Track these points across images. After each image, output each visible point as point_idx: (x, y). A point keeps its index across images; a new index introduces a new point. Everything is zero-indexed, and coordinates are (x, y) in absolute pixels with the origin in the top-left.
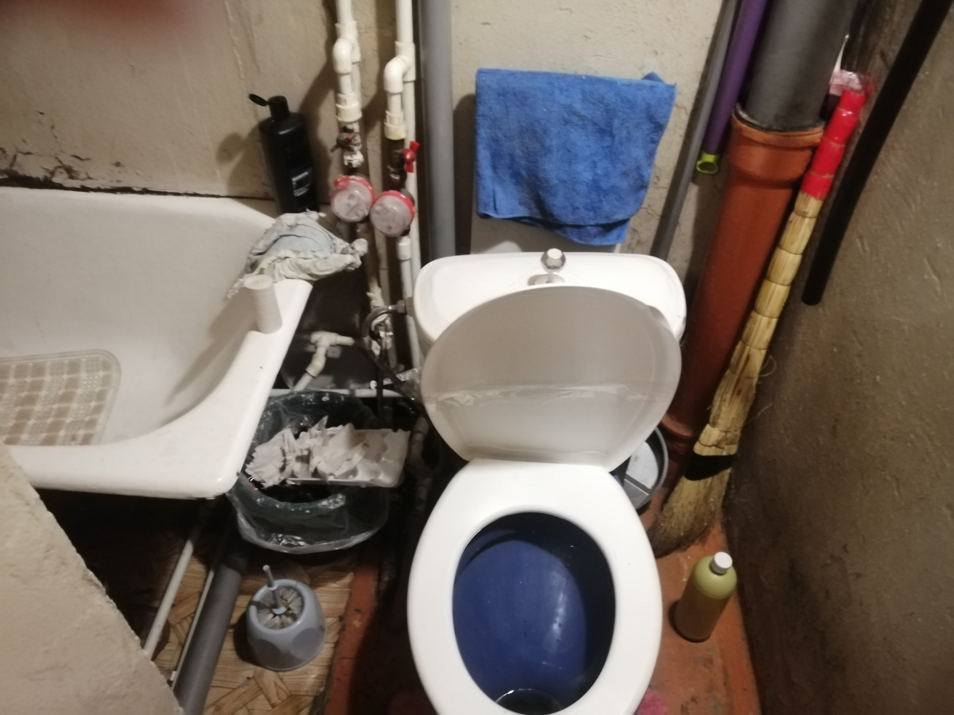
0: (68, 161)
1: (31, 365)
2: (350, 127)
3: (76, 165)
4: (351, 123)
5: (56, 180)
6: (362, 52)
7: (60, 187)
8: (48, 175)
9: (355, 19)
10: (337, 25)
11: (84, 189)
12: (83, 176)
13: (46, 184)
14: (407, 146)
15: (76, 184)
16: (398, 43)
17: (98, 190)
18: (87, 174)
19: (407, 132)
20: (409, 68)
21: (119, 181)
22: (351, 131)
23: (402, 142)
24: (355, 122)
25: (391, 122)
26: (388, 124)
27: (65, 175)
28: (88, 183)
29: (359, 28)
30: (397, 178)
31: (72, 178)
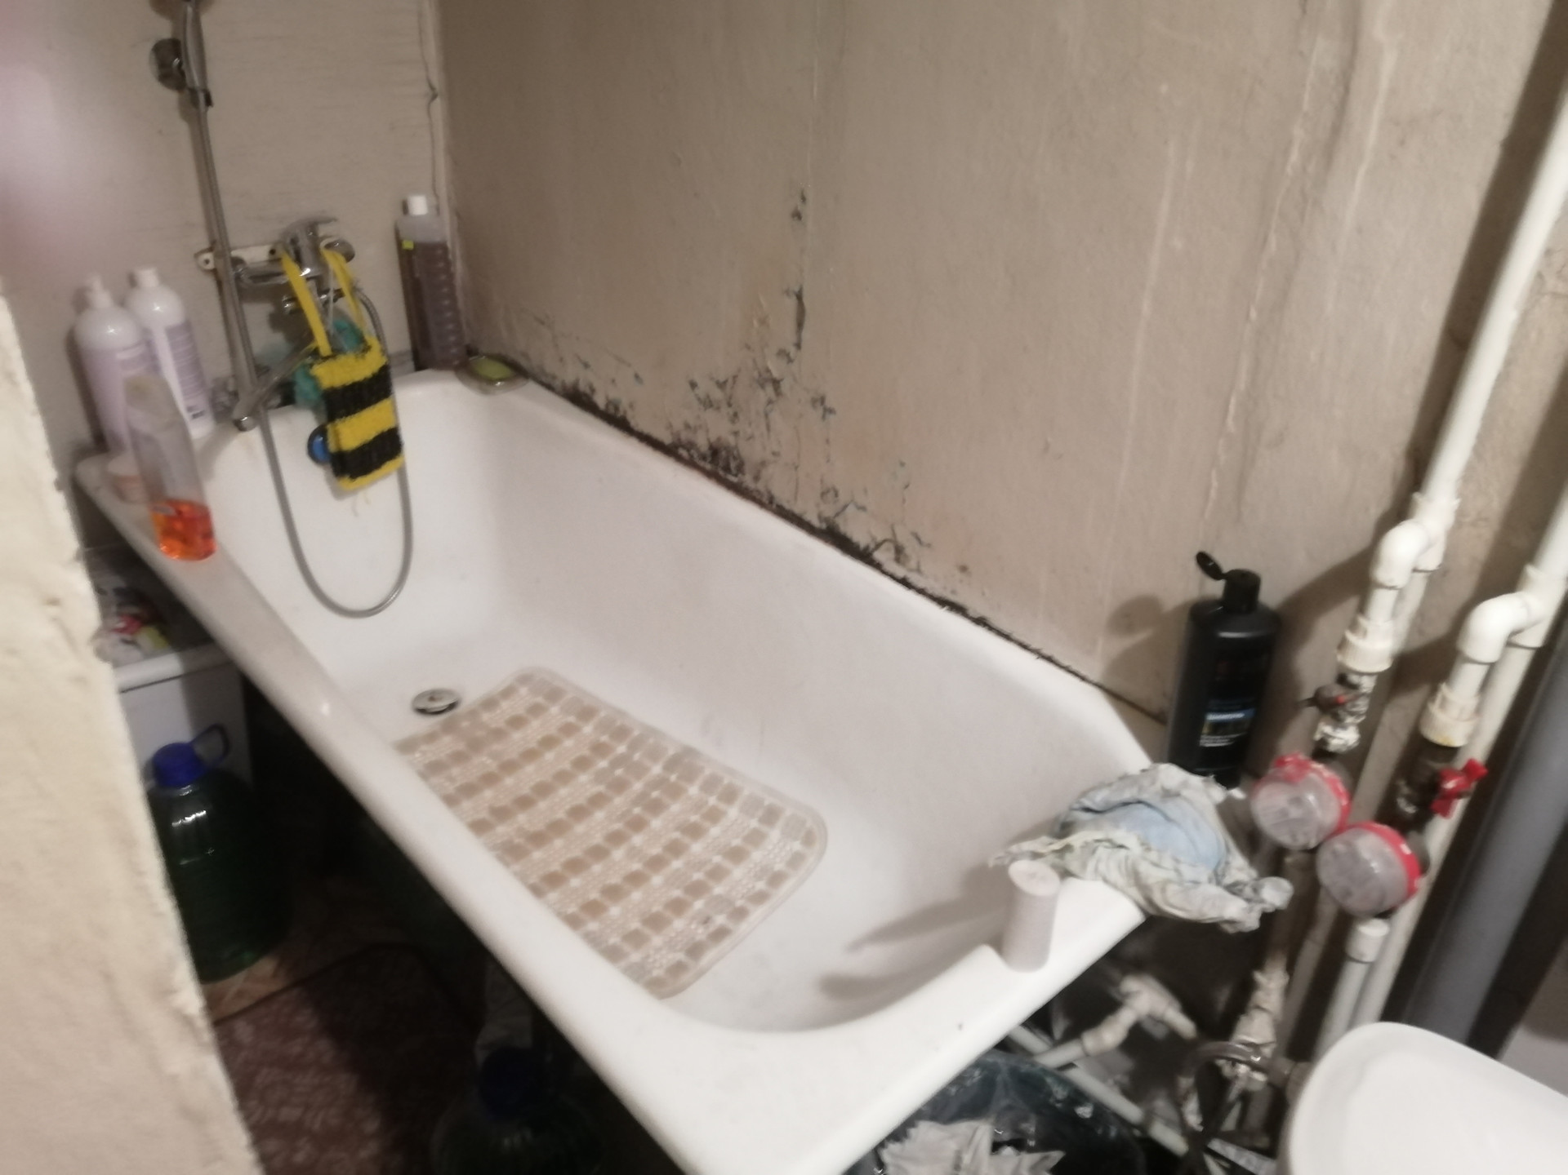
0: (903, 538)
1: (726, 782)
2: (1354, 679)
3: (910, 547)
4: (1361, 674)
5: (878, 556)
6: (1448, 555)
7: (877, 566)
8: (872, 546)
9: (1460, 494)
10: (1416, 496)
11: (905, 582)
12: (913, 564)
13: (864, 556)
14: (1460, 763)
15: (900, 572)
16: (1531, 570)
17: (921, 592)
18: (918, 564)
19: (1472, 737)
20: (1534, 624)
21: (953, 592)
22: (1354, 687)
23: (1451, 752)
24: (1370, 674)
25: (1443, 706)
26: (1434, 708)
27: (892, 554)
28: (914, 578)
29: (1460, 514)
30: (1410, 810)
31: (897, 560)
